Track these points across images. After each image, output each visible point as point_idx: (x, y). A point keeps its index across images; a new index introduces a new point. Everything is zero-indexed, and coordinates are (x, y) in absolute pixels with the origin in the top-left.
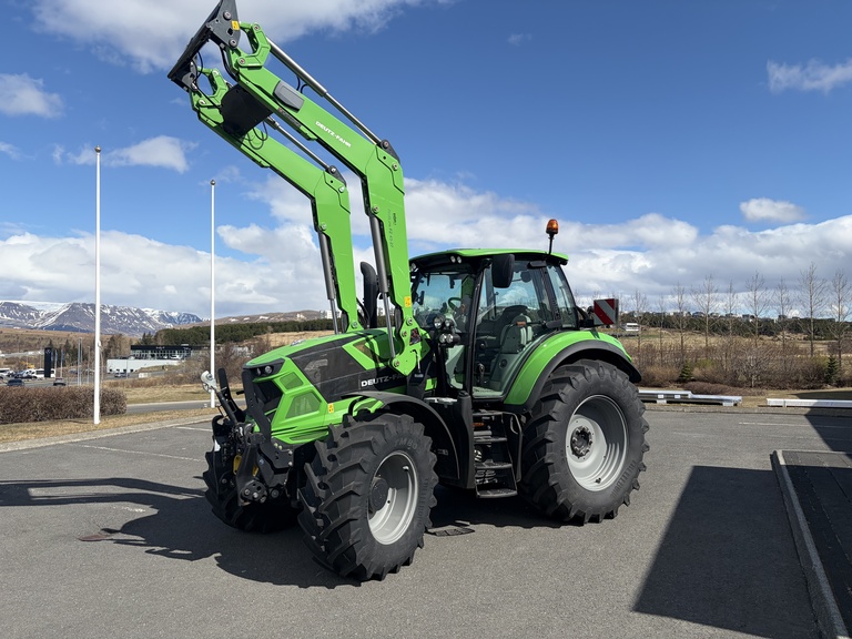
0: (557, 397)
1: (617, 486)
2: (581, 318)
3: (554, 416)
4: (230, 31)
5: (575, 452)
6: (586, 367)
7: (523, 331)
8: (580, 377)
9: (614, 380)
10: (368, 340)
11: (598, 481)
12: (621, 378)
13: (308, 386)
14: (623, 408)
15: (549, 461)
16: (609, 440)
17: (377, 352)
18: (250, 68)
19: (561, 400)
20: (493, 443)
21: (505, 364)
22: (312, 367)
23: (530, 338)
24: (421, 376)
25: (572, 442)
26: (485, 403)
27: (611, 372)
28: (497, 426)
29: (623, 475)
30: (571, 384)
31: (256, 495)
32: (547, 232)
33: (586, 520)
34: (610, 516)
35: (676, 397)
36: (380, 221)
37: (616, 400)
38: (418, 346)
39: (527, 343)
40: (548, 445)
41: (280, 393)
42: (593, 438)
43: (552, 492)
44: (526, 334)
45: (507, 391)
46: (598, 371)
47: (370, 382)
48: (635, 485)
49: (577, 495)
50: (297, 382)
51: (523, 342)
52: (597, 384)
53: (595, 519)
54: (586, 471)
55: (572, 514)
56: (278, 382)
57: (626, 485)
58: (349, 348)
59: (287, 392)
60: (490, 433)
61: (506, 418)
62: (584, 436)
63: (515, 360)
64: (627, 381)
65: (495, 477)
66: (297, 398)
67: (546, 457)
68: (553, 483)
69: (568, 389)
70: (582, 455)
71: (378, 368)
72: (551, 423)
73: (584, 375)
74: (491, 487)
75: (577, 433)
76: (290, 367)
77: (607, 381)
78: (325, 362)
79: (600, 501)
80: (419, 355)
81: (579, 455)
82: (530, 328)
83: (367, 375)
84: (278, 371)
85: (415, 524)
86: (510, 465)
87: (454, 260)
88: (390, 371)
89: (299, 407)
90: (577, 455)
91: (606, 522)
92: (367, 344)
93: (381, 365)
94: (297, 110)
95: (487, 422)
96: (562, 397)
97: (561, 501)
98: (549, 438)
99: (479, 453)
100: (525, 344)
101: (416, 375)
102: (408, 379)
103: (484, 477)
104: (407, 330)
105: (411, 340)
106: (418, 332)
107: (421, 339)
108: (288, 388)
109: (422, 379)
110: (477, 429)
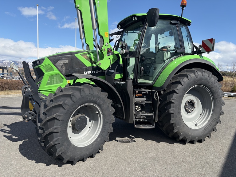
0: (179, 82)
1: (205, 128)
2: (195, 50)
3: (176, 91)
5: (186, 110)
6: (196, 70)
7: (165, 53)
8: (192, 75)
9: (210, 78)
10: (89, 53)
11: (196, 125)
12: (213, 79)
13: (56, 71)
14: (213, 93)
15: (172, 112)
16: (204, 106)
17: (93, 59)
19: (181, 84)
20: (146, 104)
21: (155, 68)
22: (60, 63)
23: (169, 57)
24: (113, 71)
25: (186, 106)
26: (144, 86)
27: (209, 75)
28: (149, 96)
29: (209, 124)
30: (187, 77)
31: (30, 118)
33: (188, 142)
34: (200, 141)
35: (232, 95)
37: (210, 89)
38: (111, 57)
39: (167, 59)
40: (172, 104)
41: (43, 74)
42: (196, 105)
43: (172, 126)
44: (167, 55)
45: (155, 81)
46: (202, 73)
47: (88, 72)
48: (214, 129)
49: (184, 130)
50: (52, 69)
51: (165, 58)
52: (201, 79)
53: (192, 142)
54: (190, 120)
55: (181, 138)
56: (42, 68)
57: (210, 128)
58: (78, 56)
59: (46, 73)
60: (145, 99)
61: (153, 93)
62: (191, 104)
63: (160, 67)
64: (216, 81)
65: (146, 119)
66: (51, 77)
67: (170, 110)
68: (173, 122)
69: (185, 79)
70: (189, 112)
71: (93, 67)
72: (175, 95)
73: (195, 74)
74: (143, 123)
76: (47, 62)
77: (206, 79)
78: (67, 62)
79: (195, 134)
80: (111, 61)
81: (188, 112)
82: (169, 53)
83: (87, 69)
84: (41, 63)
86: (152, 114)
87: (134, 20)
88: (98, 68)
89: (53, 81)
90: (187, 112)
91: (197, 144)
92: (88, 55)
93: (94, 65)
95: (144, 94)
96: (182, 83)
97: (175, 131)
98: (173, 101)
99: (140, 108)
100: (166, 59)
101: (110, 71)
102: (106, 72)
103: (140, 119)
104: (105, 48)
105: (108, 53)
106: (111, 50)
107: (113, 54)
108: (46, 71)
109: (113, 72)
110: (139, 97)
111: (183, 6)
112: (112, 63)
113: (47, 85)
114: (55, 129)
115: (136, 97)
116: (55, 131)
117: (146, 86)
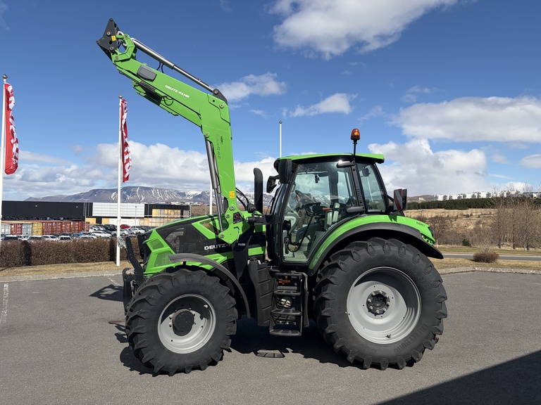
0: (337, 266)
1: (405, 343)
2: (391, 204)
3: (332, 280)
4: (111, 42)
5: (371, 310)
6: (369, 244)
7: (329, 215)
8: (362, 252)
9: (402, 255)
10: (213, 220)
11: (388, 337)
12: (410, 254)
13: (167, 248)
14: (417, 284)
16: (408, 304)
18: (122, 61)
19: (340, 269)
20: (296, 296)
22: (174, 235)
23: (335, 219)
24: (244, 245)
25: (369, 302)
26: (295, 267)
27: (399, 250)
29: (413, 335)
30: (352, 257)
32: (352, 139)
33: (367, 366)
36: (211, 142)
37: (409, 273)
38: (240, 224)
39: (333, 223)
40: (327, 302)
41: (150, 251)
44: (333, 217)
45: (310, 259)
46: (383, 247)
47: (211, 247)
48: (426, 346)
50: (161, 246)
51: (329, 222)
52: (382, 258)
55: (350, 358)
56: (148, 244)
57: (415, 344)
58: (197, 225)
59: (153, 251)
60: (296, 288)
62: (380, 298)
64: (418, 258)
66: (161, 255)
67: (323, 311)
68: (331, 331)
69: (348, 261)
70: (378, 314)
71: (217, 239)
72: (330, 286)
73: (367, 249)
75: (372, 296)
76: (155, 236)
77: (393, 256)
78: (181, 233)
80: (240, 230)
81: (374, 314)
83: (209, 242)
84: (148, 238)
85: (210, 344)
86: (300, 313)
92: (211, 223)
94: (152, 81)
95: (294, 281)
96: (342, 266)
97: (338, 346)
98: (327, 297)
99: (288, 302)
100: (330, 224)
101: (239, 244)
102: (233, 247)
103: (286, 320)
104: (230, 214)
105: (234, 220)
106: (240, 215)
107: (243, 220)
108: (154, 248)
109: (244, 247)
110: (286, 284)
111: (355, 138)
112: (241, 233)
113: (155, 266)
114: (139, 329)
115: (280, 284)
116: (139, 331)
117: (298, 267)
